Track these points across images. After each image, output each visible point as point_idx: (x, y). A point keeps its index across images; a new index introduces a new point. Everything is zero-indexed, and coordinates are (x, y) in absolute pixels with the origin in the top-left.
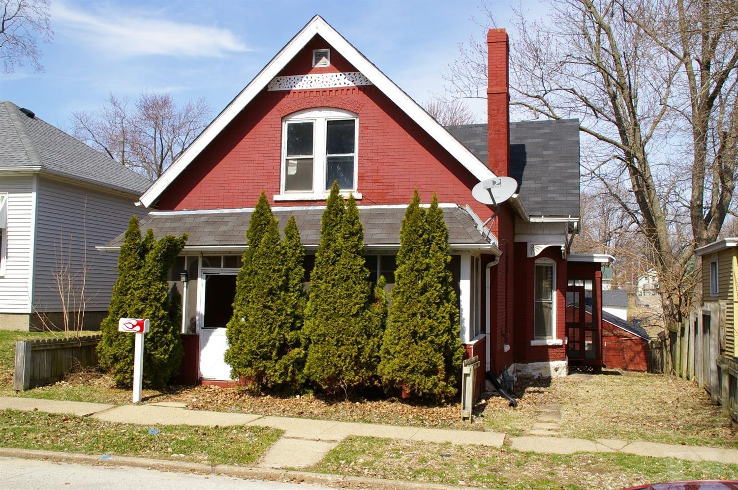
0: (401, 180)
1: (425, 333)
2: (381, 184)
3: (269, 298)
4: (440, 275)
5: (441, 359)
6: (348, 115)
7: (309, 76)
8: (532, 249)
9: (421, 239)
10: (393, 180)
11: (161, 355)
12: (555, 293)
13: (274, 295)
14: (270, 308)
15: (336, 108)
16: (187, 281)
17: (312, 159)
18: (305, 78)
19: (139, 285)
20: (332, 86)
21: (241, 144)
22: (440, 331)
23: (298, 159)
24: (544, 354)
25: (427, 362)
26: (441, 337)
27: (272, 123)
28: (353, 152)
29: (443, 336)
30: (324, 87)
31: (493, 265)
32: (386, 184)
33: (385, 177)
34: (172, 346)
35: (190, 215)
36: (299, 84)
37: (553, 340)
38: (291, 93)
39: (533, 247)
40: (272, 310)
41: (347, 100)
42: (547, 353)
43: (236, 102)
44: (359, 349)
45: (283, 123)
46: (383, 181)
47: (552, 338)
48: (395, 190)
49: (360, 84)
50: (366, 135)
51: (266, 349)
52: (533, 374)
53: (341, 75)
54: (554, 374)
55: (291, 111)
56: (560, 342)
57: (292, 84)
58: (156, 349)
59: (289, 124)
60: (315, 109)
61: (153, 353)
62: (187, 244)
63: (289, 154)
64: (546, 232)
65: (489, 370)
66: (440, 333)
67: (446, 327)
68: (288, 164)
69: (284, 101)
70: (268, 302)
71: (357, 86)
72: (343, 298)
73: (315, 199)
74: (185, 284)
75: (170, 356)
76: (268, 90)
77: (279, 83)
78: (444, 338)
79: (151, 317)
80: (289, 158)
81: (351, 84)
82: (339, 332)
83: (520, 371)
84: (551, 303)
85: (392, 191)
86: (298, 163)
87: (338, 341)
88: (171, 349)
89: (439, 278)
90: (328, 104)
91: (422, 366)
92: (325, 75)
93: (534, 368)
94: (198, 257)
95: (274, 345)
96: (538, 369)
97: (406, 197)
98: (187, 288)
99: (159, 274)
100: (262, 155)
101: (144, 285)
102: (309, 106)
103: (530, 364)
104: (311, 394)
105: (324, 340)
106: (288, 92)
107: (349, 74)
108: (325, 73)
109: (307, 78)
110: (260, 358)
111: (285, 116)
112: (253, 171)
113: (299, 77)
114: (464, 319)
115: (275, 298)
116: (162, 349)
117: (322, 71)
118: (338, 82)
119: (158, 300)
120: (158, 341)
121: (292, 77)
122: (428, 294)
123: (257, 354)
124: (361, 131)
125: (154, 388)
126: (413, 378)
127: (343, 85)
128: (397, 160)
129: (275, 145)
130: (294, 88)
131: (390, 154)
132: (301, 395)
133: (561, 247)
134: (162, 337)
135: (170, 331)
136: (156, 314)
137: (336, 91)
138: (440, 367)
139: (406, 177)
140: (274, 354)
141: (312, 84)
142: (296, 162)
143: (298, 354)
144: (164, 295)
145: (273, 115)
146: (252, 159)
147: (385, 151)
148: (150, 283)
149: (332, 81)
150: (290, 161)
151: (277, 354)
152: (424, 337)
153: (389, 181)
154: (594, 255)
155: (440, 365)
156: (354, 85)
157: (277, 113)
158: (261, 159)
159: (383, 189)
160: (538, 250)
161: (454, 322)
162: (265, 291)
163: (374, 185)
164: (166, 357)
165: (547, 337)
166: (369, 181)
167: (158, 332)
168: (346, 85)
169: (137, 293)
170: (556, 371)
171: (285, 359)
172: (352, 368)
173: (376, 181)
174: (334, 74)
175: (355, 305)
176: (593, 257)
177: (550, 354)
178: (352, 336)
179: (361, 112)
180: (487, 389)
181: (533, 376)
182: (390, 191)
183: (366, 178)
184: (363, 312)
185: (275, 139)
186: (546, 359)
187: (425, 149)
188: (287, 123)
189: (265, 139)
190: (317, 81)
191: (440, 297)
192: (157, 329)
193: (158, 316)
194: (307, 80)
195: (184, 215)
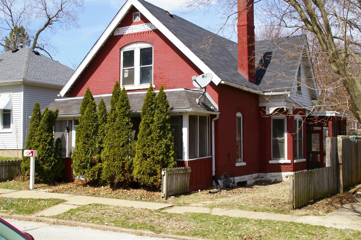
0: (173, 77)
1: (149, 155)
2: (164, 80)
3: (86, 139)
4: (159, 125)
5: (159, 167)
6: (149, 45)
7: (131, 26)
8: (269, 110)
9: (150, 107)
10: (169, 77)
11: (47, 167)
12: (286, 135)
13: (89, 137)
14: (86, 143)
15: (143, 42)
16: (68, 132)
17: (134, 69)
18: (129, 28)
19: (37, 134)
20: (142, 31)
21: (103, 63)
22: (158, 153)
23: (129, 69)
24: (278, 168)
25: (150, 169)
26: (159, 156)
27: (116, 52)
28: (152, 64)
29: (160, 156)
30: (138, 31)
31: (215, 120)
32: (166, 80)
33: (165, 76)
34: (53, 163)
35: (71, 100)
36: (127, 31)
37: (285, 160)
38: (124, 36)
39: (269, 109)
40: (87, 144)
41: (148, 37)
42: (280, 168)
43: (98, 43)
44: (123, 163)
45: (121, 52)
46: (164, 78)
47: (285, 159)
48: (170, 83)
49: (154, 29)
50: (157, 55)
51: (84, 164)
52: (271, 179)
53: (145, 25)
54: (284, 179)
55: (124, 45)
56: (289, 161)
57: (124, 31)
58: (44, 164)
59: (123, 52)
60: (134, 43)
61: (43, 166)
62: (59, 114)
63: (124, 67)
64: (276, 100)
65: (214, 175)
66: (158, 154)
67: (162, 152)
68: (124, 72)
69: (121, 40)
70: (86, 141)
71: (153, 30)
72: (117, 138)
73: (134, 89)
74: (67, 133)
75: (52, 168)
76: (114, 35)
77: (119, 31)
78: (160, 157)
79: (42, 149)
80: (124, 69)
81: (150, 29)
82: (114, 155)
83: (263, 177)
84: (284, 140)
85: (169, 83)
86: (129, 71)
87: (114, 159)
88: (53, 164)
89: (158, 127)
90: (140, 40)
91: (147, 171)
92: (138, 25)
93: (271, 176)
94: (72, 120)
95: (88, 162)
96: (274, 176)
97: (175, 86)
98: (68, 135)
99: (47, 129)
100: (112, 68)
101: (39, 134)
102: (132, 42)
103: (269, 174)
104: (109, 186)
105: (108, 159)
106: (122, 35)
107: (149, 24)
108: (138, 24)
109: (130, 27)
110: (82, 168)
111: (122, 48)
112: (108, 77)
113: (127, 27)
114: (184, 148)
115: (90, 139)
116: (48, 164)
117: (137, 23)
118: (144, 28)
119: (46, 141)
120: (46, 160)
121: (124, 28)
122: (152, 135)
123: (80, 166)
124: (155, 53)
125: (45, 183)
126: (144, 177)
127: (146, 30)
128: (171, 67)
129: (117, 63)
130: (125, 33)
131: (168, 64)
132: (104, 186)
133: (284, 108)
134: (48, 158)
135: (53, 156)
136: (44, 148)
137: (143, 33)
138: (158, 172)
139: (175, 75)
140: (88, 166)
141: (132, 31)
142: (128, 71)
143: (100, 166)
144: (49, 139)
145: (116, 48)
146: (108, 70)
147: (165, 62)
148: (42, 133)
149: (141, 28)
150: (125, 70)
151: (90, 166)
152: (149, 157)
153: (168, 78)
154: (326, 112)
155: (158, 171)
156: (151, 29)
157: (118, 47)
158: (111, 70)
159: (165, 82)
160: (271, 110)
161: (170, 149)
162: (84, 135)
163: (160, 80)
164: (49, 168)
165: (281, 159)
166: (158, 78)
167: (45, 156)
168: (148, 30)
169: (36, 138)
170: (287, 178)
171: (94, 168)
172: (121, 172)
173: (161, 78)
174: (142, 25)
175: (122, 141)
176: (326, 113)
177: (282, 168)
178: (120, 157)
179: (154, 43)
180: (213, 185)
181: (271, 180)
182: (168, 83)
183: (157, 77)
184: (126, 145)
185: (117, 60)
186: (280, 171)
187: (183, 60)
188: (123, 51)
189: (113, 60)
190: (135, 29)
191: (159, 137)
192: (44, 155)
193: (46, 148)
194: (130, 28)
195: (69, 100)
